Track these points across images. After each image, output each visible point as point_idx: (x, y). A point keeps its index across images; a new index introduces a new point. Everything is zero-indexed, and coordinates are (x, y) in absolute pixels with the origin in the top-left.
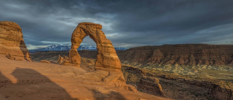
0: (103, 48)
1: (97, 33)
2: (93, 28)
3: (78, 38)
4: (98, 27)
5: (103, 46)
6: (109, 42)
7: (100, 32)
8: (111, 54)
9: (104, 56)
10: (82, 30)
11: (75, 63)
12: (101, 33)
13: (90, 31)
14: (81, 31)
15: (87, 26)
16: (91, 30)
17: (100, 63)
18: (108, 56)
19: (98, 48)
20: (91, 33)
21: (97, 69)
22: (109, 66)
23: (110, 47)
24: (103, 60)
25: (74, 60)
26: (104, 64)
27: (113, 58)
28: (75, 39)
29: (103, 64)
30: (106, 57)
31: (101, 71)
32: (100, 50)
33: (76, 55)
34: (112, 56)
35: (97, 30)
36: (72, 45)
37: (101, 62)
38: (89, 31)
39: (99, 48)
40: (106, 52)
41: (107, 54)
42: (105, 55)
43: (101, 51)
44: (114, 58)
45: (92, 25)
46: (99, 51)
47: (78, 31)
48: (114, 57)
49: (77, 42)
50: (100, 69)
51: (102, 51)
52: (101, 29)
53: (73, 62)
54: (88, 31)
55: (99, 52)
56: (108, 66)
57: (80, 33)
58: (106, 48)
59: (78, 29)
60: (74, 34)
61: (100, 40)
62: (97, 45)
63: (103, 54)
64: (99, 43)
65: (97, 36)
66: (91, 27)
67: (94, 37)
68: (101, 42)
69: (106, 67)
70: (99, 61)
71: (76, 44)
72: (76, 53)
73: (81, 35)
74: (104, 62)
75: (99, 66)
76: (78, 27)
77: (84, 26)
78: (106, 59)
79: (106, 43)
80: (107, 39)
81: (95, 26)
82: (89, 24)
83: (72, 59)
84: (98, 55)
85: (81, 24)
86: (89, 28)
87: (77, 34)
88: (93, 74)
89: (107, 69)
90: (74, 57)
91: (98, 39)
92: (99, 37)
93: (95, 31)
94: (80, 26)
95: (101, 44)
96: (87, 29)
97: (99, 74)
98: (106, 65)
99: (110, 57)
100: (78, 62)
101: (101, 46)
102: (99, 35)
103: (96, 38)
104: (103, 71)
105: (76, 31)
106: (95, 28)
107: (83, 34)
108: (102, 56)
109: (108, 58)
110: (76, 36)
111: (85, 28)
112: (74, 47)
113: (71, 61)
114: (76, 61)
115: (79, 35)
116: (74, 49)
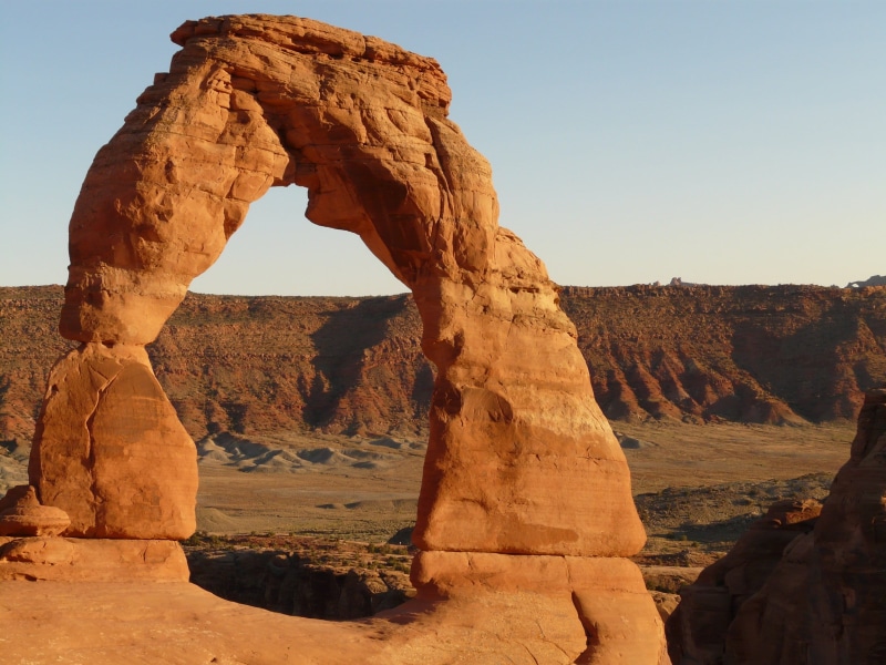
0: (501, 335)
2: (401, 104)
3: (202, 212)
4: (434, 85)
5: (500, 317)
7: (474, 154)
8: (577, 401)
9: (525, 426)
10: (256, 110)
11: (154, 529)
14: (241, 116)
15: (319, 69)
17: (483, 504)
18: (557, 423)
19: (447, 334)
21: (448, 581)
22: (570, 535)
23: (562, 328)
24: (509, 474)
25: (125, 498)
26: (522, 515)
27: (601, 440)
29: (514, 518)
30: (546, 435)
31: (505, 598)
32: (468, 365)
33: (152, 426)
34: (593, 424)
37: (492, 495)
39: (459, 338)
40: (539, 386)
41: (543, 398)
42: (534, 420)
43: (476, 372)
44: (609, 441)
45: (380, 66)
46: (461, 372)
47: (205, 118)
48: (605, 426)
49: (169, 259)
51: (487, 370)
53: (120, 517)
55: (460, 377)
56: (555, 535)
57: (238, 143)
58: (527, 338)
59: (205, 87)
60: (167, 149)
61: (478, 247)
62: (443, 309)
63: (511, 401)
64: (458, 276)
65: (453, 194)
66: (372, 79)
67: (423, 202)
68: (487, 264)
69: (541, 548)
70: (473, 481)
71: (142, 285)
72: (150, 399)
73: (246, 166)
74: (522, 494)
75: (468, 546)
76: (215, 68)
77: (293, 68)
78: (548, 453)
79: (528, 283)
80: (511, 238)
81: (414, 81)
82: (346, 49)
83: (103, 480)
84: (458, 419)
85: (256, 34)
86: (353, 96)
87: (198, 158)
88: (457, 650)
89: (544, 565)
90: (126, 452)
91: (464, 233)
92: (470, 214)
93: (418, 140)
94: (241, 53)
95: (482, 289)
96: (333, 99)
97: (520, 641)
98: (542, 527)
99: (576, 436)
100: (180, 519)
101: (481, 309)
102: (466, 189)
103: (436, 215)
104: (521, 596)
105: (181, 115)
106: (415, 99)
107: (268, 165)
108: (493, 424)
109: (566, 441)
110: (191, 182)
111: (309, 86)
112: (122, 328)
113: (93, 506)
114: (156, 501)
115: (223, 167)
116: (119, 347)
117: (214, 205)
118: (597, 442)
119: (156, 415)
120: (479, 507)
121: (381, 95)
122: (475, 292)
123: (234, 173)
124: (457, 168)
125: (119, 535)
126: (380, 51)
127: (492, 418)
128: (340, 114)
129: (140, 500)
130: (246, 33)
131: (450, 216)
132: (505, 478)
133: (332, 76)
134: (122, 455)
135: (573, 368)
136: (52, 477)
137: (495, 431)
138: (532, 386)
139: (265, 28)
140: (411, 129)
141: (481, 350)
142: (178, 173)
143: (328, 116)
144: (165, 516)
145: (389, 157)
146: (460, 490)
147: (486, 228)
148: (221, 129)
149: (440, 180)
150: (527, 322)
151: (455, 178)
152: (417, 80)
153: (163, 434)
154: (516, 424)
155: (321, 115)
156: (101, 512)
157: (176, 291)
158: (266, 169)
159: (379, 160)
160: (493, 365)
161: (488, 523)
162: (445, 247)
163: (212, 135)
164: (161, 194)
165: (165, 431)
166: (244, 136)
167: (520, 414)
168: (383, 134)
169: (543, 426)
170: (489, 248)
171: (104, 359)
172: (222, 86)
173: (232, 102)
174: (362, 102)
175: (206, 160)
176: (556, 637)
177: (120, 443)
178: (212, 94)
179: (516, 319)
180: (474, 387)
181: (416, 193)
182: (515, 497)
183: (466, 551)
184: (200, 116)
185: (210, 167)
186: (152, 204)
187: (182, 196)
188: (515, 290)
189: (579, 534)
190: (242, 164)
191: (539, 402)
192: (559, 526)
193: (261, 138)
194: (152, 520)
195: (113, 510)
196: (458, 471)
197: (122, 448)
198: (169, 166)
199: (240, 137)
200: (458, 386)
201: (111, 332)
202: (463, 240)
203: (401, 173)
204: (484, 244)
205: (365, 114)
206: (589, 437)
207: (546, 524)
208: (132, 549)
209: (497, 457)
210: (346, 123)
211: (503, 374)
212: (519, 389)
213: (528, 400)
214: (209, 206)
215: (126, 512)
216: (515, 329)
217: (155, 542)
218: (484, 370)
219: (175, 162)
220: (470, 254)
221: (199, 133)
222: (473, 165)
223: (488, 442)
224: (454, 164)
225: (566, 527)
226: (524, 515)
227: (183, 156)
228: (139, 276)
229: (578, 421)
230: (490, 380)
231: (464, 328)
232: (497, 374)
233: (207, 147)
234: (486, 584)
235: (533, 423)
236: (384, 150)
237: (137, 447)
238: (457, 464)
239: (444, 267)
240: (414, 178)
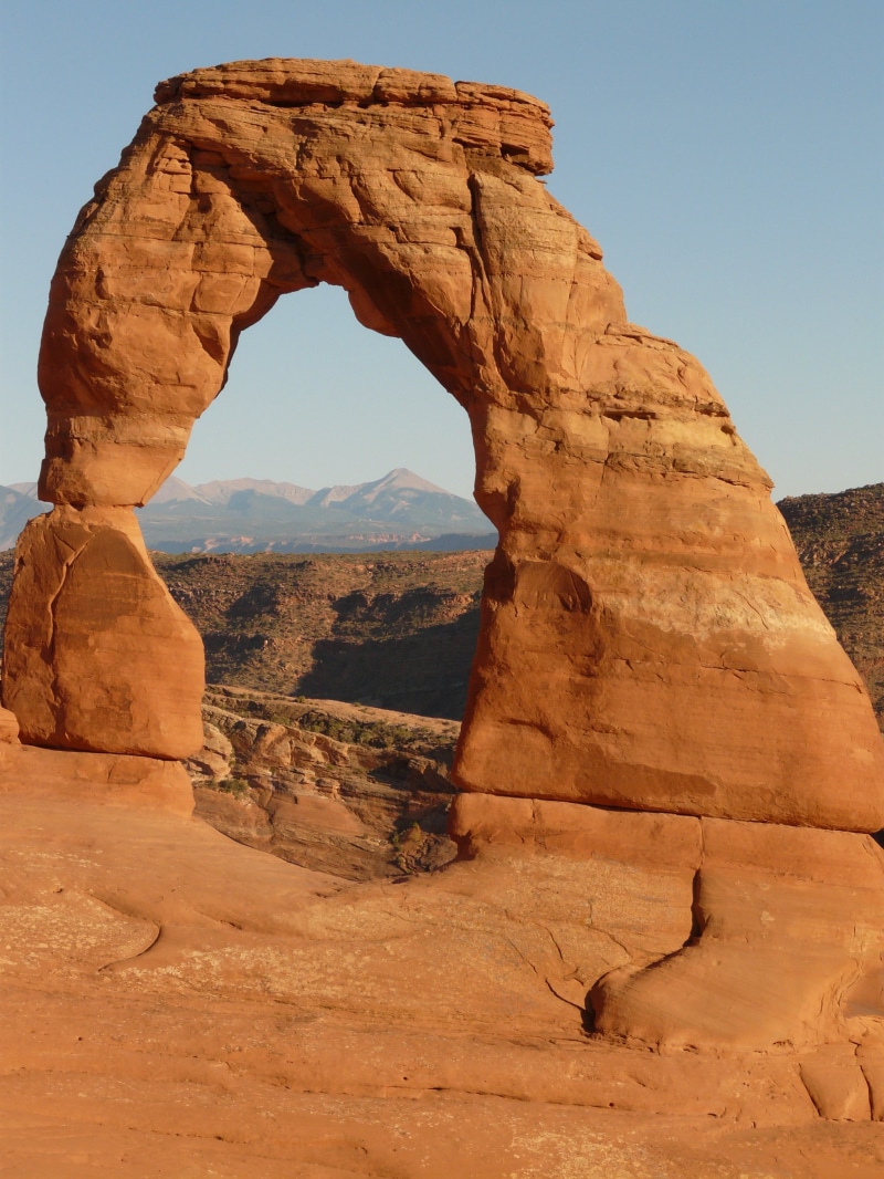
0: (589, 485)
1: (480, 229)
2: (417, 161)
3: (159, 332)
4: (488, 126)
5: (583, 457)
6: (676, 389)
7: (530, 222)
8: (716, 581)
9: (610, 617)
10: (222, 193)
11: (122, 741)
12: (541, 226)
13: (367, 206)
14: (203, 202)
15: (300, 127)
16: (380, 184)
17: (543, 729)
18: (667, 613)
19: (497, 484)
20: (382, 236)
21: (487, 835)
22: (700, 785)
23: (700, 473)
24: (584, 690)
25: (87, 699)
26: (610, 748)
27: (753, 642)
28: (104, 339)
29: (596, 752)
30: (646, 632)
31: (557, 866)
32: (532, 527)
33: (128, 610)
34: (738, 617)
35: (484, 179)
36: (59, 445)
37: (556, 719)
38: (354, 209)
39: (514, 489)
40: (645, 559)
41: (649, 577)
42: (626, 608)
43: (545, 539)
44: (771, 644)
45: (394, 109)
46: (521, 538)
47: (151, 211)
48: (774, 622)
49: (138, 394)
50: (542, 838)
51: (561, 534)
52: (539, 169)
53: (83, 726)
54: (330, 212)
55: (520, 547)
57: (195, 238)
58: (635, 488)
59: (151, 171)
60: (97, 255)
61: (530, 357)
62: (489, 448)
63: (590, 580)
64: (511, 400)
65: (490, 282)
66: (376, 132)
67: (438, 299)
68: (548, 380)
69: (650, 800)
70: (526, 695)
71: (117, 430)
72: (129, 576)
73: (208, 268)
74: (604, 719)
75: (529, 790)
76: (161, 144)
77: (265, 129)
78: (647, 658)
79: (634, 405)
80: (637, 338)
81: (447, 124)
82: (344, 93)
83: (65, 676)
84: (510, 606)
85: (214, 92)
86: (340, 159)
87: (139, 263)
88: (428, 922)
89: (658, 827)
90: (91, 642)
91: (507, 338)
92: (516, 310)
93: (445, 210)
94: (190, 120)
95: (549, 418)
96: (311, 166)
97: (542, 922)
98: (647, 770)
99: (702, 634)
100: (159, 730)
101: (551, 446)
102: (509, 273)
103: (464, 317)
104: (590, 865)
105: (118, 210)
106: (447, 147)
107: (243, 264)
108: (566, 613)
109: (678, 641)
110: (128, 294)
111: (281, 152)
112: (86, 485)
113: (53, 707)
114: (127, 705)
115: (172, 273)
116: (90, 509)
117: (174, 322)
118: (742, 645)
119: (136, 597)
120: (540, 734)
121: (385, 152)
122: (539, 423)
123: (194, 279)
124: (498, 244)
125: (81, 746)
126: (392, 90)
127: (565, 606)
128: (321, 187)
129: (105, 703)
130: (202, 92)
131: (485, 314)
132: (578, 694)
133: (315, 135)
134: (86, 646)
135: (717, 532)
136: (14, 670)
137: (568, 624)
138: (632, 559)
139: (225, 82)
140: (427, 193)
141: (548, 507)
142: (111, 286)
143: (305, 190)
144: (137, 726)
145: (390, 238)
146: (506, 708)
147: (543, 329)
148: (177, 221)
149: (474, 264)
150: (629, 463)
151: (494, 260)
152: (453, 122)
153: (142, 621)
154: (598, 616)
155: (298, 189)
156: (60, 715)
157: (168, 436)
158: (240, 268)
159: (375, 244)
160: (569, 529)
161: (554, 757)
162: (483, 361)
163: (165, 232)
164: (95, 314)
165: (145, 617)
166: (204, 228)
167: (603, 599)
168: (380, 208)
169: (642, 618)
170: (548, 356)
171: (70, 525)
172: (176, 166)
173: (193, 186)
174: (350, 165)
175: (150, 265)
176: (617, 926)
177: (85, 631)
178: (160, 179)
179: (613, 462)
180: (537, 560)
181: (424, 287)
182: (593, 721)
183: (532, 796)
184: (140, 208)
185: (154, 274)
186: (86, 327)
187: (121, 314)
188: (617, 416)
189: (716, 784)
190: (201, 266)
191: (638, 583)
192: (676, 769)
193: (225, 230)
194: (119, 729)
195: (73, 713)
196: (504, 680)
197: (86, 637)
198: (100, 277)
199: (199, 231)
200: (514, 558)
201: (76, 489)
202: (505, 347)
203: (403, 259)
204: (540, 352)
205: (355, 182)
206: (728, 636)
207: (651, 765)
208: (97, 763)
209: (567, 661)
210: (327, 196)
211: (586, 542)
212: (609, 563)
213: (619, 579)
214: (168, 321)
215: (87, 717)
216: (612, 474)
217: (127, 758)
218: (556, 535)
219: (107, 272)
220: (520, 366)
221: (141, 230)
222: (522, 238)
223: (555, 639)
224: (493, 239)
225: (689, 771)
226: (612, 749)
227: (119, 262)
228: (112, 418)
229: (710, 611)
230: (562, 550)
231: (523, 476)
232: (576, 541)
233: (155, 247)
234: (543, 844)
235: (624, 613)
236: (383, 229)
237: (107, 637)
238: (504, 668)
239: (485, 389)
240: (421, 265)
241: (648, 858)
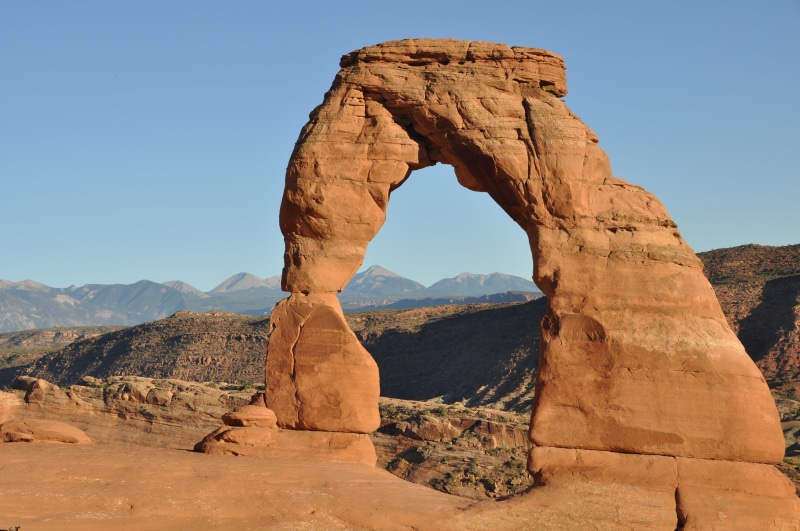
0: (599, 269)
1: (531, 129)
2: (494, 92)
3: (351, 194)
4: (532, 71)
5: (595, 253)
6: (647, 213)
7: (560, 123)
8: (677, 321)
9: (616, 344)
10: (385, 116)
11: (336, 424)
12: (565, 125)
13: (465, 117)
14: (372, 120)
15: (427, 76)
16: (473, 106)
17: (582, 410)
18: (650, 340)
19: (546, 271)
20: (476, 136)
21: (551, 469)
22: (674, 439)
23: (664, 259)
24: (604, 385)
25: (316, 401)
26: (620, 418)
27: (701, 355)
28: (319, 200)
29: (613, 421)
30: (638, 351)
31: (595, 487)
32: (568, 295)
33: (335, 350)
34: (692, 341)
35: (531, 100)
36: (293, 259)
37: (588, 402)
38: (459, 122)
39: (556, 274)
40: (635, 310)
41: (638, 320)
42: (626, 338)
43: (576, 301)
44: (712, 356)
45: (479, 64)
46: (562, 301)
47: (344, 127)
48: (712, 344)
49: (337, 229)
50: (585, 472)
51: (585, 298)
52: (559, 94)
53: (312, 416)
54: (445, 123)
55: (561, 307)
56: (659, 438)
57: (369, 141)
58: (626, 270)
59: (342, 104)
60: (314, 153)
61: (564, 199)
62: (541, 251)
63: (603, 323)
64: (553, 224)
65: (539, 158)
66: (469, 77)
67: (509, 169)
68: (574, 212)
69: (646, 448)
70: (570, 390)
71: (326, 250)
72: (336, 331)
73: (376, 157)
74: (616, 402)
75: (574, 444)
76: (348, 89)
77: (406, 79)
78: (639, 367)
79: (624, 223)
80: (622, 186)
81: (509, 71)
82: (450, 56)
83: (302, 389)
84: (557, 340)
85: (377, 59)
86: (450, 94)
87: (338, 156)
88: (524, 522)
89: (651, 463)
90: (316, 369)
91: (550, 189)
92: (554, 173)
93: (511, 119)
94: (363, 75)
95: (575, 233)
96: (434, 98)
97: (591, 521)
98: (643, 430)
99: (671, 352)
100: (356, 416)
101: (577, 249)
102: (550, 153)
103: (524, 177)
104: (614, 486)
105: (325, 127)
106: (510, 84)
107: (396, 154)
108: (590, 343)
109: (657, 356)
110: (332, 174)
111: (416, 91)
112: (310, 281)
113: (296, 407)
114: (338, 403)
115: (356, 160)
116: (310, 295)
117: (358, 188)
118: (695, 357)
119: (340, 343)
120: (579, 411)
121: (475, 88)
122: (570, 235)
123: (369, 164)
124: (542, 137)
125: (314, 429)
126: (477, 53)
127: (590, 339)
128: (440, 109)
129: (325, 403)
130: (369, 60)
131: (536, 176)
132: (600, 388)
133: (435, 81)
134: (313, 371)
135: (676, 293)
136: (272, 387)
137: (592, 349)
138: (627, 311)
139: (383, 53)
140: (501, 109)
141: (576, 283)
142: (322, 169)
143: (431, 112)
144: (344, 415)
145: (481, 136)
146: (559, 397)
147: (570, 183)
148: (358, 133)
149: (529, 147)
150: (623, 257)
151: (540, 145)
152: (513, 70)
153: (344, 356)
154: (609, 343)
155: (427, 111)
156: (301, 411)
157: (355, 252)
158: (394, 157)
159: (472, 140)
160: (589, 295)
161: (588, 425)
162: (535, 202)
163: (351, 138)
164: (314, 186)
165: (346, 354)
166: (373, 135)
167: (611, 334)
168: (474, 120)
169: (635, 344)
170: (573, 198)
171: (301, 304)
172: (356, 101)
173: (366, 112)
174: (456, 96)
175: (344, 157)
176: (633, 522)
177: (312, 363)
178: (347, 108)
179: (612, 254)
180: (572, 313)
181: (501, 162)
182: (610, 403)
183: (575, 448)
184: (337, 126)
185: (346, 162)
186: (309, 193)
187: (329, 185)
188: (614, 230)
189: (683, 438)
190: (373, 156)
191: (631, 324)
192: (660, 430)
193: (385, 135)
194: (334, 417)
195: (307, 410)
196: (556, 382)
197: (313, 366)
198: (316, 165)
199: (370, 137)
200: (558, 313)
201: (303, 285)
202: (549, 195)
203: (489, 148)
204: (569, 196)
205: (459, 106)
206: (686, 353)
207: (645, 428)
208: (322, 438)
209: (593, 370)
210: (444, 115)
211: (600, 301)
212: (614, 313)
213: (620, 322)
214: (354, 189)
215: (316, 412)
216: (612, 263)
217: (339, 434)
218: (582, 299)
219: (320, 162)
220: (557, 205)
221: (338, 138)
222: (556, 132)
223: (585, 357)
224: (539, 134)
225: (667, 431)
226: (622, 419)
227: (327, 156)
228: (322, 243)
229: (674, 339)
230: (586, 307)
231: (561, 265)
232: (594, 301)
233: (346, 147)
234: (584, 475)
235: (624, 341)
236: (476, 131)
237: (325, 365)
238: (556, 376)
239: (537, 217)
240: (499, 151)
241: (646, 482)
